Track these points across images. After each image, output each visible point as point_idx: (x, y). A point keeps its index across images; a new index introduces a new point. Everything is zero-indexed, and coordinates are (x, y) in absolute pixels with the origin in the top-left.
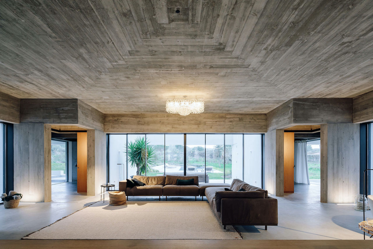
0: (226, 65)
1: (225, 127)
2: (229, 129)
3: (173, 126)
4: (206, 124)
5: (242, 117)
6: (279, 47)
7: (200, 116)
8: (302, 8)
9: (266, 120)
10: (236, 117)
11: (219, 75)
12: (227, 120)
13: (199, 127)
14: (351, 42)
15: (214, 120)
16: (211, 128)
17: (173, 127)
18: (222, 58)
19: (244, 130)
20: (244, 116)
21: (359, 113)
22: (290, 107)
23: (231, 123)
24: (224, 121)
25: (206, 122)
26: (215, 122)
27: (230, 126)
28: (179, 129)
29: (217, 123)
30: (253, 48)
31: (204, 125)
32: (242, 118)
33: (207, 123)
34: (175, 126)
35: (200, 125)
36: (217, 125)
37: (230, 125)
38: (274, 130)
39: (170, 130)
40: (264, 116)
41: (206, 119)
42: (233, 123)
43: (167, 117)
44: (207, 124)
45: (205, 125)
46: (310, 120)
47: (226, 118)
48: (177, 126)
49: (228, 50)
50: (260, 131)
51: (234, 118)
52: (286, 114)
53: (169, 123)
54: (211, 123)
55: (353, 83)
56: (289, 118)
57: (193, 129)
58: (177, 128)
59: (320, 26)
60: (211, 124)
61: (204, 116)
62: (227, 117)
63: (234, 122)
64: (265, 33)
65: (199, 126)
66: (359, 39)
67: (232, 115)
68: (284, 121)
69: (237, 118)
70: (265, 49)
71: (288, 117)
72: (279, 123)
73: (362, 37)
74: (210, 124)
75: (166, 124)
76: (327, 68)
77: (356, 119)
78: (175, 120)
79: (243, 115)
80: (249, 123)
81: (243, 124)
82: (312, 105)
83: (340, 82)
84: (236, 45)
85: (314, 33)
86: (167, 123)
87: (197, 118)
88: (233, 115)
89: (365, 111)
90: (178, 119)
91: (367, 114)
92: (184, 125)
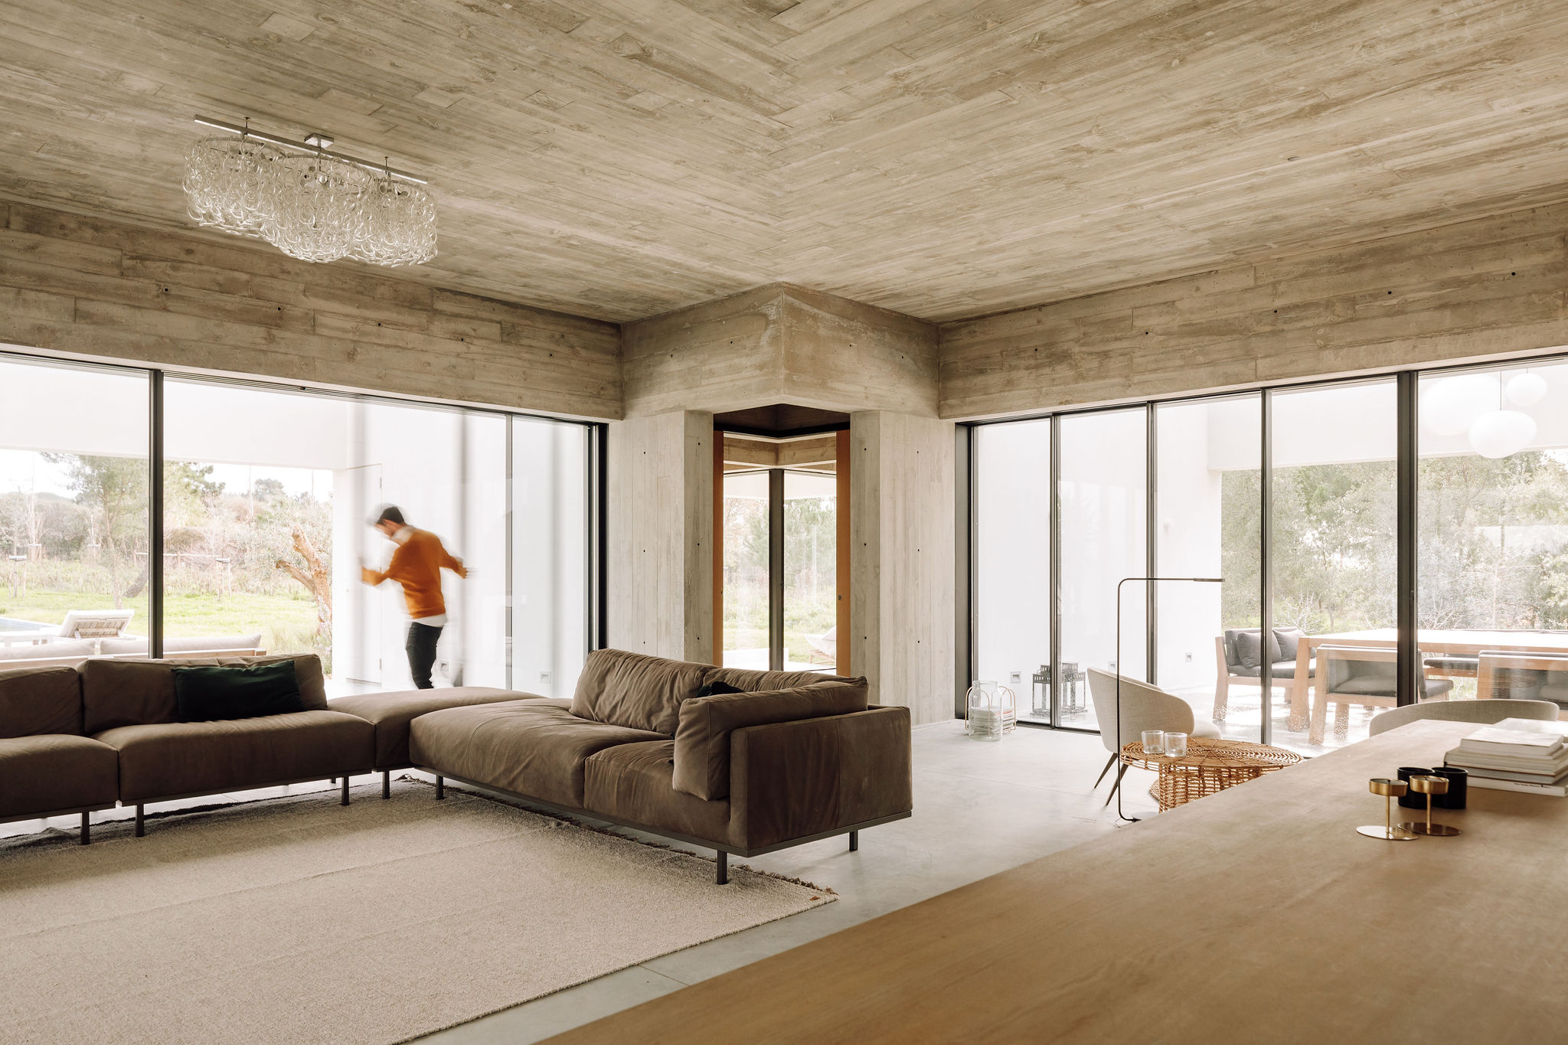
0: (708, 73)
1: (429, 364)
2: (449, 381)
3: (83, 306)
4: (319, 330)
5: (516, 320)
6: (935, 88)
7: (283, 272)
8: (1097, 10)
9: (620, 355)
10: (485, 315)
11: (630, 101)
12: (439, 327)
13: (271, 339)
14: (1091, 152)
15: (368, 313)
16: (351, 356)
17: (77, 314)
18: (727, 40)
19: (522, 391)
20: (526, 318)
21: (959, 383)
22: (765, 316)
23: (460, 347)
24: (423, 330)
25: (320, 319)
26: (371, 328)
27: (454, 361)
28: (133, 337)
29: (387, 331)
30: (868, 57)
31: (307, 332)
32: (513, 326)
33: (325, 326)
34: (100, 308)
35: (279, 326)
36: (387, 346)
37: (458, 355)
38: (671, 410)
39: (53, 331)
40: (612, 335)
41: (316, 296)
42: (473, 348)
43: (29, 229)
44: (325, 332)
45: (314, 333)
46: (832, 389)
47: (437, 312)
48: (118, 312)
49: (785, 24)
50: (595, 407)
51: (478, 323)
52: (744, 347)
53: (42, 278)
54: (349, 325)
55: (985, 275)
56: (761, 367)
57: (235, 347)
58: (110, 321)
59: (1082, 78)
60: (350, 336)
61: (309, 278)
62: (441, 305)
63: (476, 342)
64: (953, 27)
65: (274, 332)
66: (1112, 151)
67: (466, 299)
68: (736, 376)
69: (492, 321)
70: (896, 77)
71: (756, 359)
72: (704, 382)
73: (1120, 150)
74: (344, 331)
75: (21, 280)
76: (975, 207)
77: (951, 407)
78: (95, 262)
79: (520, 311)
80: (547, 359)
81: (519, 363)
82: (839, 325)
83: (959, 263)
84: (830, 20)
85: (1051, 91)
86: (29, 275)
87: (257, 280)
88: (473, 300)
89: (979, 380)
90: (119, 265)
91: (985, 391)
92: (165, 309)
